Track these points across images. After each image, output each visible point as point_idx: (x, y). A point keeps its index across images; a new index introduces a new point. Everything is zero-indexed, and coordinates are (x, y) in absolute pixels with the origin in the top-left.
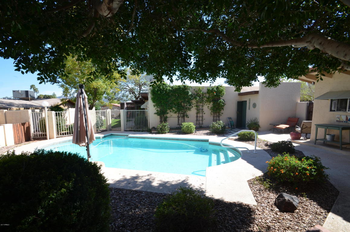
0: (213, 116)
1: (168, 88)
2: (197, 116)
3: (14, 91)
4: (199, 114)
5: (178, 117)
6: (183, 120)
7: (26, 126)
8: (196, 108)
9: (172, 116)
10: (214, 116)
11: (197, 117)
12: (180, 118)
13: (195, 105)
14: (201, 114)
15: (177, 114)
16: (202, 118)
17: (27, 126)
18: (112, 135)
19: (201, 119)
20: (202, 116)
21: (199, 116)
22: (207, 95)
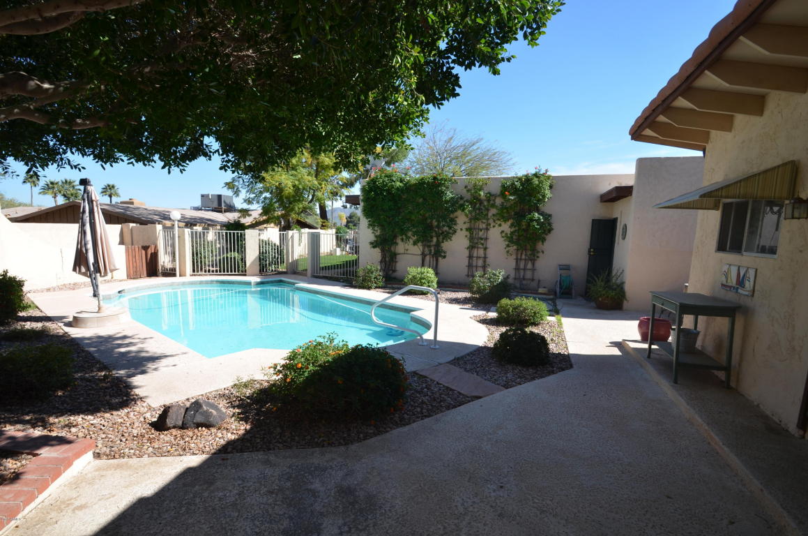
0: (517, 259)
1: (398, 184)
2: (470, 254)
3: (202, 196)
4: (476, 250)
5: (424, 255)
6: (435, 262)
7: (149, 252)
8: (468, 233)
9: (407, 250)
10: (519, 257)
11: (470, 257)
12: (428, 258)
13: (467, 225)
14: (481, 252)
15: (421, 248)
16: (485, 262)
17: (153, 251)
18: (281, 281)
19: (480, 263)
20: (483, 256)
21: (475, 255)
22: (499, 201)
